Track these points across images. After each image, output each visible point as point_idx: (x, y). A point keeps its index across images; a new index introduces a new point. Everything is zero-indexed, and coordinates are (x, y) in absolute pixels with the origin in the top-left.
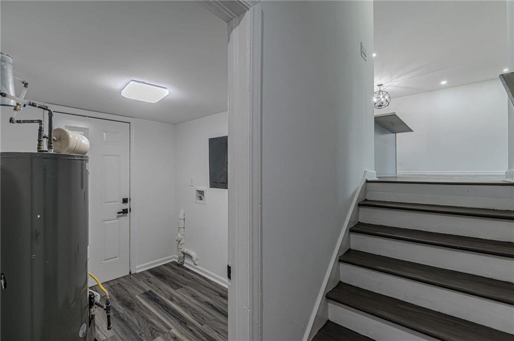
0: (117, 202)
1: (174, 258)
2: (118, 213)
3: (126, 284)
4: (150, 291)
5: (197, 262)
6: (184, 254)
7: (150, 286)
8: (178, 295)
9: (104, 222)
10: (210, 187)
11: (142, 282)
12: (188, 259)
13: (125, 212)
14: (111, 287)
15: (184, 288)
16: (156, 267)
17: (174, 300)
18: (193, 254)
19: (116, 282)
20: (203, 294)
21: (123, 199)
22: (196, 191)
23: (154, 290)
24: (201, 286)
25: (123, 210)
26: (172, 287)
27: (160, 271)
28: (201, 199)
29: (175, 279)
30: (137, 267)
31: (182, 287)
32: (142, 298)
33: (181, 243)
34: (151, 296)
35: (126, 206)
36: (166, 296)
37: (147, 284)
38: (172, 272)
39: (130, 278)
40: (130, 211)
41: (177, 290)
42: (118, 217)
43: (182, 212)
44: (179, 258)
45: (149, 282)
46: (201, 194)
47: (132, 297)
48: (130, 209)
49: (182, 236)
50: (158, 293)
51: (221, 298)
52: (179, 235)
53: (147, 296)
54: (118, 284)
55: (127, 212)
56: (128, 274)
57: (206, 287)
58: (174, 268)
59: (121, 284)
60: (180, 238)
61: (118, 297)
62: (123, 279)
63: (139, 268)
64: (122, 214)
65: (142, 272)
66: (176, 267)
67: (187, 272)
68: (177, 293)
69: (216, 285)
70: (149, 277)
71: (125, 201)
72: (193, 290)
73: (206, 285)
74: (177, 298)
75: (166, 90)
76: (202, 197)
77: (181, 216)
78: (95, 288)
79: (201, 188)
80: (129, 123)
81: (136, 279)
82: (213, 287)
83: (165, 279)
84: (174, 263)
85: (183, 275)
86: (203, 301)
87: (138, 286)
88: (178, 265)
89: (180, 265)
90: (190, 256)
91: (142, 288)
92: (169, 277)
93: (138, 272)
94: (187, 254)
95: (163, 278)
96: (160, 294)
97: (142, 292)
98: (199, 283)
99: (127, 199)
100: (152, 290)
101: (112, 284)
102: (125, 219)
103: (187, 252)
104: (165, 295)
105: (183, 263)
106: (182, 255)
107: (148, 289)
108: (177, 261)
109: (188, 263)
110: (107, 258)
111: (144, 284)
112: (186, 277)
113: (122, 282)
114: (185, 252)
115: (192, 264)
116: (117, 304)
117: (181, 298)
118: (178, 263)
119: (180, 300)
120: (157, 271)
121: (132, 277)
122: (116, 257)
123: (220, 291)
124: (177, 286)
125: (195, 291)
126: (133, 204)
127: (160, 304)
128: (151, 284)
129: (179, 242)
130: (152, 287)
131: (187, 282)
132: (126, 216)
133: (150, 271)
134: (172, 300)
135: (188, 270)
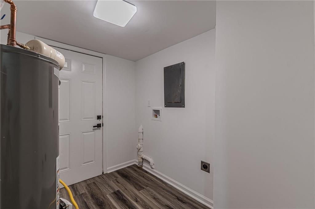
0: (93, 118)
1: (135, 161)
2: (94, 127)
3: (100, 183)
4: (118, 191)
5: (153, 167)
6: (143, 159)
7: (118, 186)
8: (142, 197)
9: (83, 133)
10: (165, 107)
11: (112, 182)
12: (146, 163)
13: (99, 126)
14: (88, 185)
15: (146, 189)
16: (122, 169)
17: (139, 202)
18: (150, 160)
19: (92, 181)
20: (163, 196)
21: (98, 116)
22: (152, 111)
23: (122, 190)
24: (160, 188)
25: (98, 125)
26: (136, 188)
27: (124, 172)
28: (157, 117)
29: (138, 180)
30: (108, 169)
31: (144, 188)
32: (112, 197)
33: (140, 151)
34: (118, 196)
35: (99, 122)
36: (132, 198)
37: (116, 184)
38: (134, 174)
39: (103, 178)
40: (103, 126)
41: (140, 191)
42: (94, 130)
43: (141, 127)
44: (139, 162)
45: (117, 182)
46: (157, 113)
47: (104, 197)
48: (103, 124)
49: (141, 146)
50: (125, 193)
51: (179, 202)
52: (139, 145)
53: (116, 195)
54: (94, 183)
55: (100, 127)
56: (101, 174)
57: (164, 189)
58: (136, 171)
59: (96, 182)
60: (140, 147)
61: (92, 196)
62: (97, 178)
63: (110, 169)
64: (97, 127)
65: (112, 172)
66: (136, 169)
67: (146, 173)
68: (141, 194)
69: (171, 187)
70: (117, 178)
71: (99, 117)
72: (154, 191)
73: (163, 187)
74: (141, 200)
75: (134, 6)
76: (157, 116)
77: (140, 130)
78: (76, 185)
79: (157, 108)
80: (102, 58)
81: (108, 179)
82: (170, 190)
83: (129, 180)
84: (135, 165)
85: (143, 177)
86: (164, 204)
87: (109, 186)
88: (138, 168)
89: (140, 168)
90: (148, 161)
91: (112, 188)
92: (132, 177)
93: (108, 172)
94: (145, 160)
95: (128, 179)
96: (127, 194)
97: (112, 192)
98: (157, 184)
99: (101, 116)
100: (120, 190)
101: (89, 182)
102: (99, 132)
103: (145, 158)
104: (131, 195)
105: (142, 166)
106: (141, 160)
107: (117, 188)
108: (137, 164)
109: (146, 167)
110: (85, 162)
111: (114, 184)
112: (146, 179)
113: (96, 181)
114: (144, 158)
115: (150, 168)
116: (92, 203)
117: (144, 200)
118: (138, 166)
119: (144, 202)
120: (123, 172)
121: (104, 177)
122: (92, 161)
123: (177, 195)
124: (139, 187)
125: (155, 193)
126: (105, 120)
127: (127, 205)
128: (118, 184)
129: (139, 150)
130: (120, 187)
131: (147, 184)
132: (100, 129)
133: (118, 172)
134: (137, 201)
135: (146, 172)
